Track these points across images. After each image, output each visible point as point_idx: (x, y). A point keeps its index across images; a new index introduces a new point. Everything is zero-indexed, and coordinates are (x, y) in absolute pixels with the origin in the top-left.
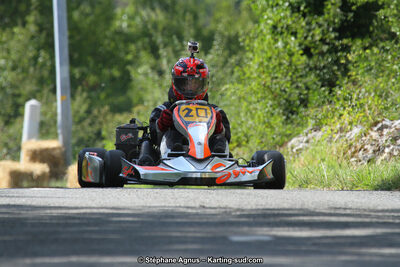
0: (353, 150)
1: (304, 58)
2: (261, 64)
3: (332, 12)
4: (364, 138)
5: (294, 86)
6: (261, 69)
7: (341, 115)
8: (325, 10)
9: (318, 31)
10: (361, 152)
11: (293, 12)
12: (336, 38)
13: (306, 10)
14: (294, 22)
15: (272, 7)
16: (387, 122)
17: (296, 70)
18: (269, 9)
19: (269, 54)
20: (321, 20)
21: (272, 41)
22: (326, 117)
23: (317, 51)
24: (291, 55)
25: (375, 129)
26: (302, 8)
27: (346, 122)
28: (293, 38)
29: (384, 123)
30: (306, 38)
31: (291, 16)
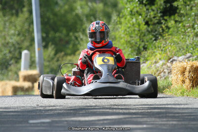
0: (159, 72)
1: (146, 26)
2: (126, 30)
3: (159, 3)
4: (164, 66)
5: (141, 41)
6: (126, 32)
7: (156, 55)
8: (156, 3)
9: (152, 13)
10: (162, 73)
11: (140, 4)
12: (161, 16)
13: (146, 3)
14: (140, 9)
15: (130, 2)
16: (175, 58)
17: (142, 33)
18: (128, 3)
19: (129, 25)
20: (153, 7)
21: (130, 19)
22: (148, 56)
23: (152, 23)
24: (139, 25)
25: (169, 61)
26: (144, 2)
27: (158, 58)
28: (140, 17)
29: (174, 58)
30: (146, 17)
31: (139, 6)
